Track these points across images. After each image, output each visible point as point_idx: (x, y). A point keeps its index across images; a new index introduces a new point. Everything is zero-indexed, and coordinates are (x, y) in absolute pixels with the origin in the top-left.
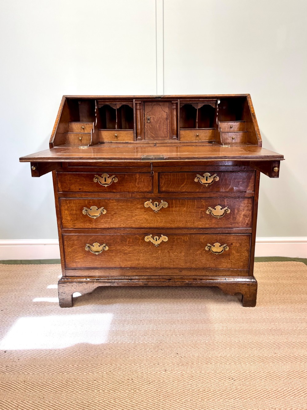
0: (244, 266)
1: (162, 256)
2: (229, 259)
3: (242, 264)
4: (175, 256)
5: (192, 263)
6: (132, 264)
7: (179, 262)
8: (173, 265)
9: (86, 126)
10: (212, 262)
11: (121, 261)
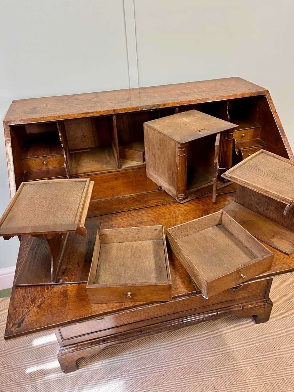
0: (260, 293)
1: (175, 304)
2: (247, 290)
3: (259, 291)
4: (189, 301)
5: (208, 302)
6: (141, 318)
7: (194, 304)
8: (187, 308)
9: (48, 160)
10: (228, 296)
11: (129, 318)
